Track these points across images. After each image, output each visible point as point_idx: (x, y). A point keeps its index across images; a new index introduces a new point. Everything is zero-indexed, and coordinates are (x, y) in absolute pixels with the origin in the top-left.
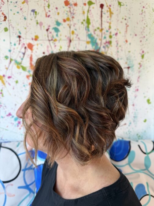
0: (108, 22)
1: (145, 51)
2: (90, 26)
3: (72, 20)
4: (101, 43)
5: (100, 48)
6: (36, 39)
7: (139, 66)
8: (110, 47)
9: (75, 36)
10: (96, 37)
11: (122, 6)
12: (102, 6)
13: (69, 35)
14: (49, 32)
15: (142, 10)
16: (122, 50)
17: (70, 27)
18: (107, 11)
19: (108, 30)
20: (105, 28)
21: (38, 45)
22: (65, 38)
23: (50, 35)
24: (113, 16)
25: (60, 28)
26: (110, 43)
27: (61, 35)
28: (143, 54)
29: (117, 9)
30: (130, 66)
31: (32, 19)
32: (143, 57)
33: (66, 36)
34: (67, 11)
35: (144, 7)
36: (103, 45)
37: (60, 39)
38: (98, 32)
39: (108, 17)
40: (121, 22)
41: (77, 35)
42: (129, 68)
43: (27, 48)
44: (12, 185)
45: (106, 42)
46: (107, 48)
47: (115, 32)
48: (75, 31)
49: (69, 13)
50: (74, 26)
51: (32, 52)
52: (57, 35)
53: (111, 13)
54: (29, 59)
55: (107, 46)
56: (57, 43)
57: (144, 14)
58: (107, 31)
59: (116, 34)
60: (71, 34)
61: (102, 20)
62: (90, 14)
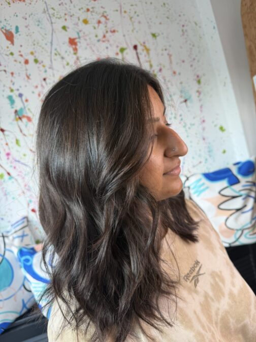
0: (147, 61)
1: (200, 75)
7: (197, 94)
12: (135, 47)
15: (183, 30)
16: (172, 85)
18: (143, 50)
28: (198, 79)
29: (153, 43)
30: (187, 98)
32: (199, 82)
35: (183, 26)
39: (145, 56)
40: (162, 55)
42: (186, 101)
47: (159, 68)
53: (148, 50)
57: (186, 33)
59: (160, 70)
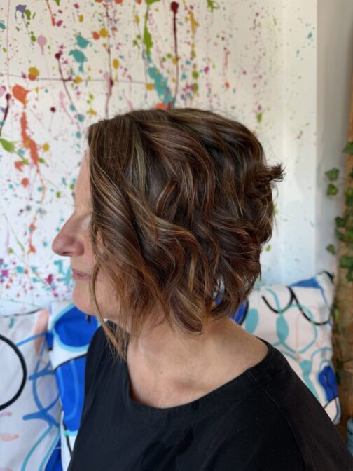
0: (189, 43)
1: (264, 107)
2: (152, 50)
3: (114, 35)
4: (177, 88)
5: (174, 100)
6: (33, 76)
8: (195, 98)
9: (120, 71)
10: (165, 75)
11: (215, 10)
12: (174, 7)
13: (108, 70)
14: (61, 61)
15: (255, 21)
17: (109, 51)
18: (186, 18)
19: (189, 59)
20: (184, 55)
21: (37, 90)
22: (100, 76)
23: (64, 67)
24: (199, 30)
25: (87, 51)
26: (194, 88)
27: (89, 69)
28: (259, 113)
29: (207, 15)
31: (19, 27)
32: (259, 118)
33: (101, 72)
34: (101, 14)
35: (257, 14)
36: (181, 92)
37: (89, 78)
38: (169, 64)
39: (188, 32)
41: (126, 70)
43: (13, 97)
44: (9, 414)
45: (187, 87)
46: (188, 100)
47: (205, 65)
48: (120, 61)
49: (105, 19)
50: (118, 48)
51: (25, 107)
52: (81, 69)
54: (18, 125)
55: (189, 94)
56: (81, 86)
58: (188, 63)
59: (207, 70)
60: (112, 67)
61: (176, 39)
62: (150, 24)
